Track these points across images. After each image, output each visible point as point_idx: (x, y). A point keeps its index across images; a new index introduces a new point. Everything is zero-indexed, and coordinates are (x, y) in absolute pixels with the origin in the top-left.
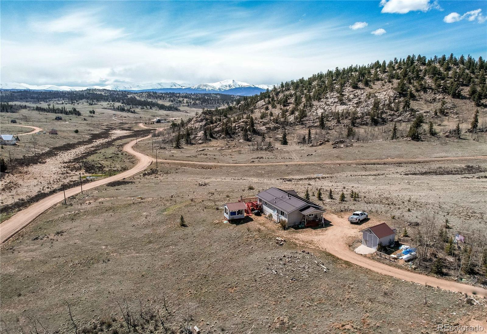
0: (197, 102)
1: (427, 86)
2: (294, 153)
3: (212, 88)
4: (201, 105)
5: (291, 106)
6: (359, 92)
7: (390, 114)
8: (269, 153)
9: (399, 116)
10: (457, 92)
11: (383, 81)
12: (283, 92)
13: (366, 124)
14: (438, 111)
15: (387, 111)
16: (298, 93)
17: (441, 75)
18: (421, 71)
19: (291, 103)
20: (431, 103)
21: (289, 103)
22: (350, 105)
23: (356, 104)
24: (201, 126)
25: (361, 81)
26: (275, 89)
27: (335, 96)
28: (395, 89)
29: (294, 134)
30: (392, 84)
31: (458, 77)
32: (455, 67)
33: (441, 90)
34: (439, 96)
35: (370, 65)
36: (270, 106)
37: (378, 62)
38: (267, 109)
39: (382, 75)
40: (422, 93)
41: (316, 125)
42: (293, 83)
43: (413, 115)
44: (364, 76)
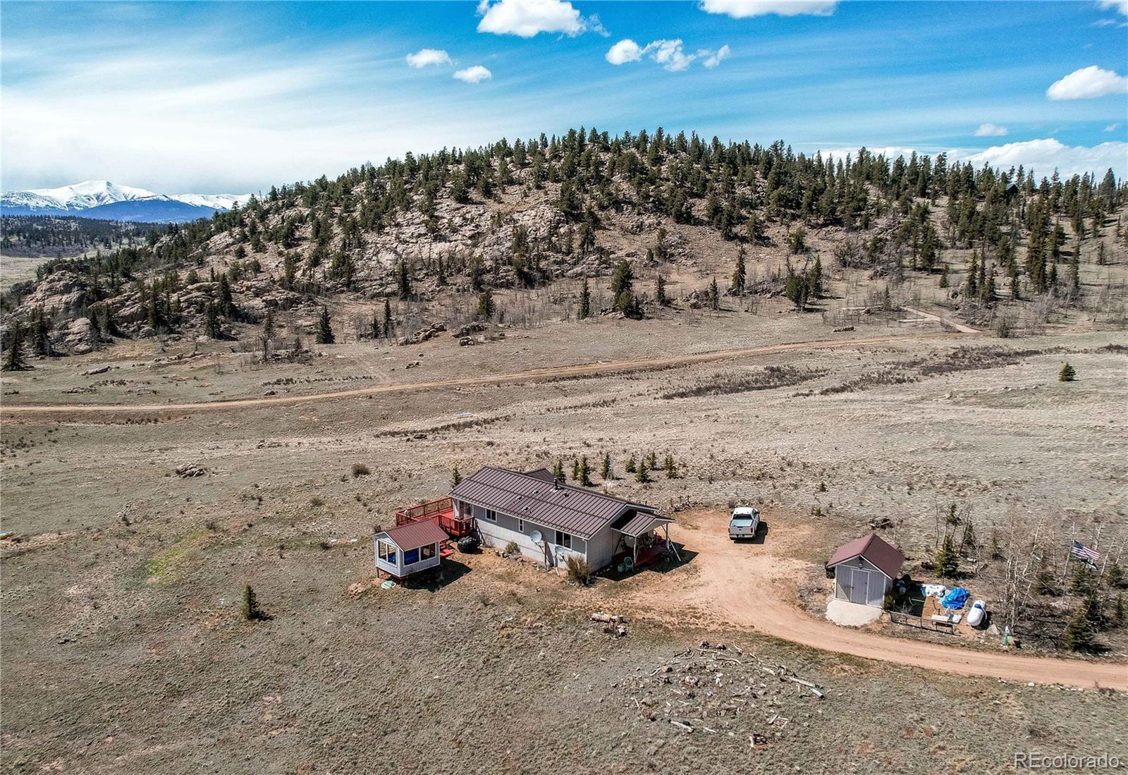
0: (14, 239)
1: (621, 197)
2: (368, 363)
3: (46, 203)
4: (25, 248)
5: (305, 245)
6: (473, 211)
7: (555, 261)
8: (304, 368)
9: (575, 264)
10: (684, 208)
11: (525, 186)
12: (278, 211)
13: (508, 285)
14: (654, 252)
15: (548, 253)
16: (320, 215)
17: (646, 174)
18: (603, 163)
19: (305, 239)
20: (634, 234)
21: (299, 239)
22: (455, 241)
23: (470, 238)
24: (66, 303)
25: (474, 185)
26: (254, 204)
27: (417, 221)
28: (554, 203)
29: (339, 314)
30: (546, 193)
31: (682, 178)
32: (672, 157)
33: (650, 205)
34: (649, 220)
35: (483, 148)
36: (248, 248)
37: (504, 142)
38: (241, 253)
39: (518, 171)
40: (613, 212)
41: (388, 290)
42: (300, 189)
43: (604, 262)
44: (478, 175)
